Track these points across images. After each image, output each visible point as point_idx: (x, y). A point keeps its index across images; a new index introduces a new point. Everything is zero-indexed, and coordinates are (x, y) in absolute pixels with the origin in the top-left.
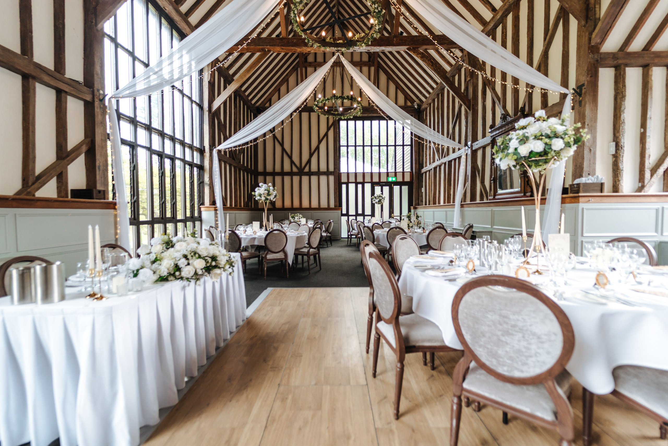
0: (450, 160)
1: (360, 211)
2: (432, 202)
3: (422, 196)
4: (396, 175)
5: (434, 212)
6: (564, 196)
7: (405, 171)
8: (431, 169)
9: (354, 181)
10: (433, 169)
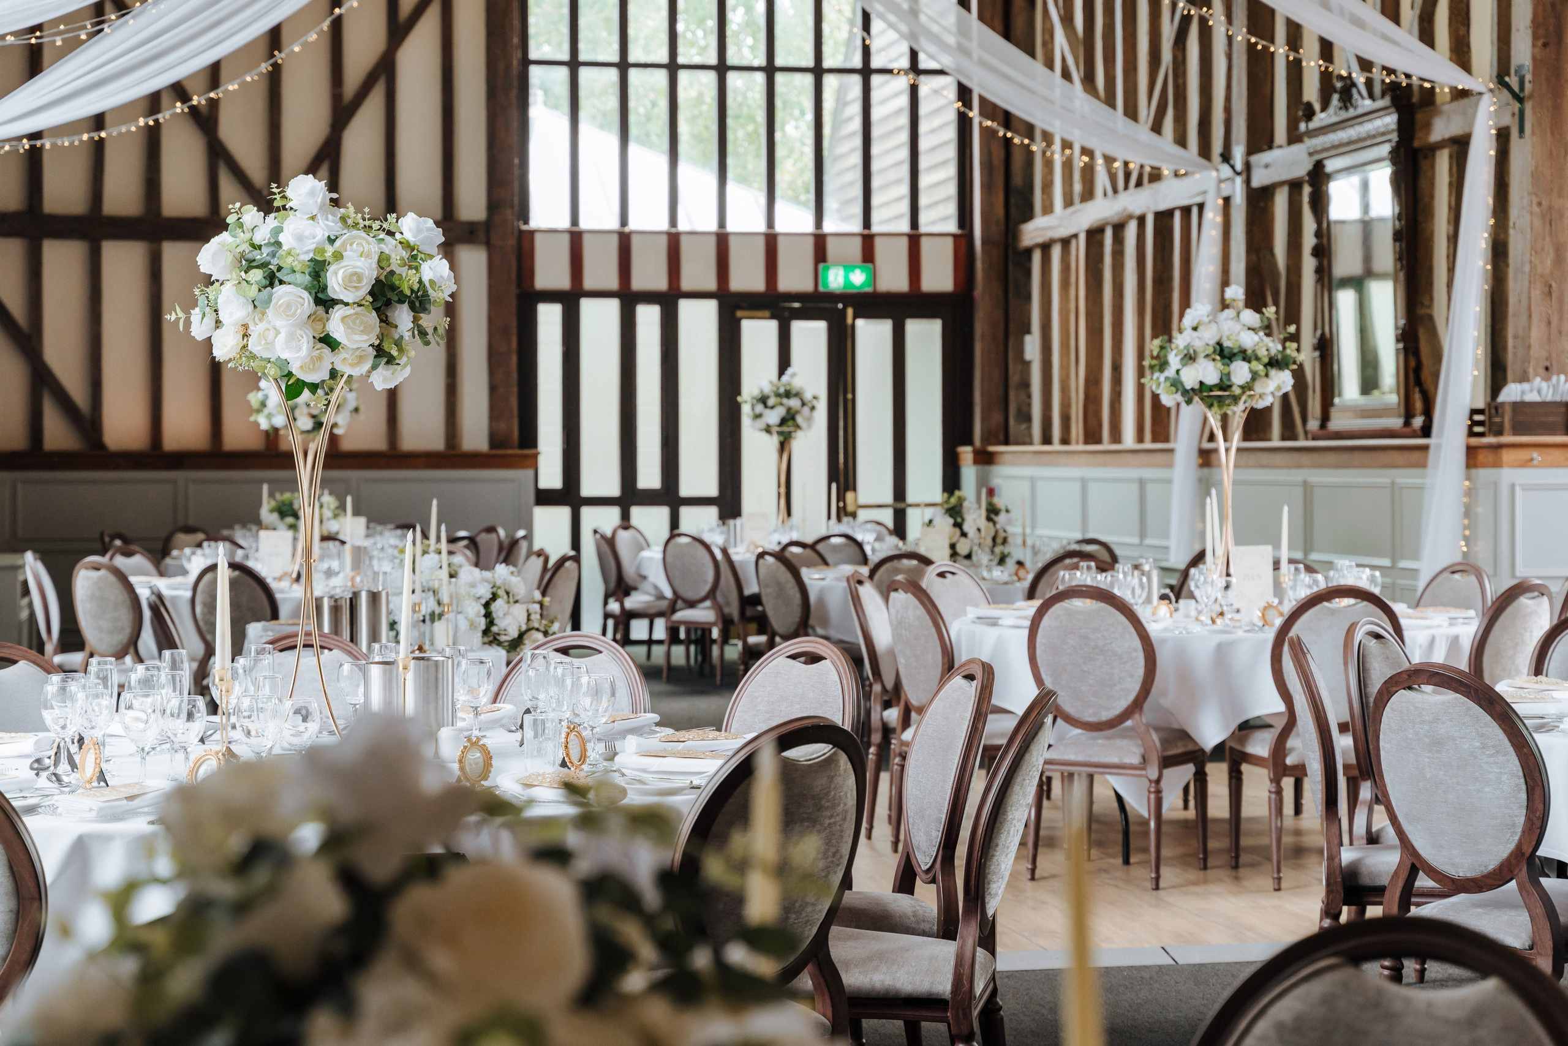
0: (1163, 206)
1: (649, 477)
2: (1077, 429)
3: (1026, 385)
4: (868, 255)
5: (1084, 482)
6: (1474, 441)
7: (923, 229)
8: (1076, 236)
9: (613, 284)
10: (1082, 238)
